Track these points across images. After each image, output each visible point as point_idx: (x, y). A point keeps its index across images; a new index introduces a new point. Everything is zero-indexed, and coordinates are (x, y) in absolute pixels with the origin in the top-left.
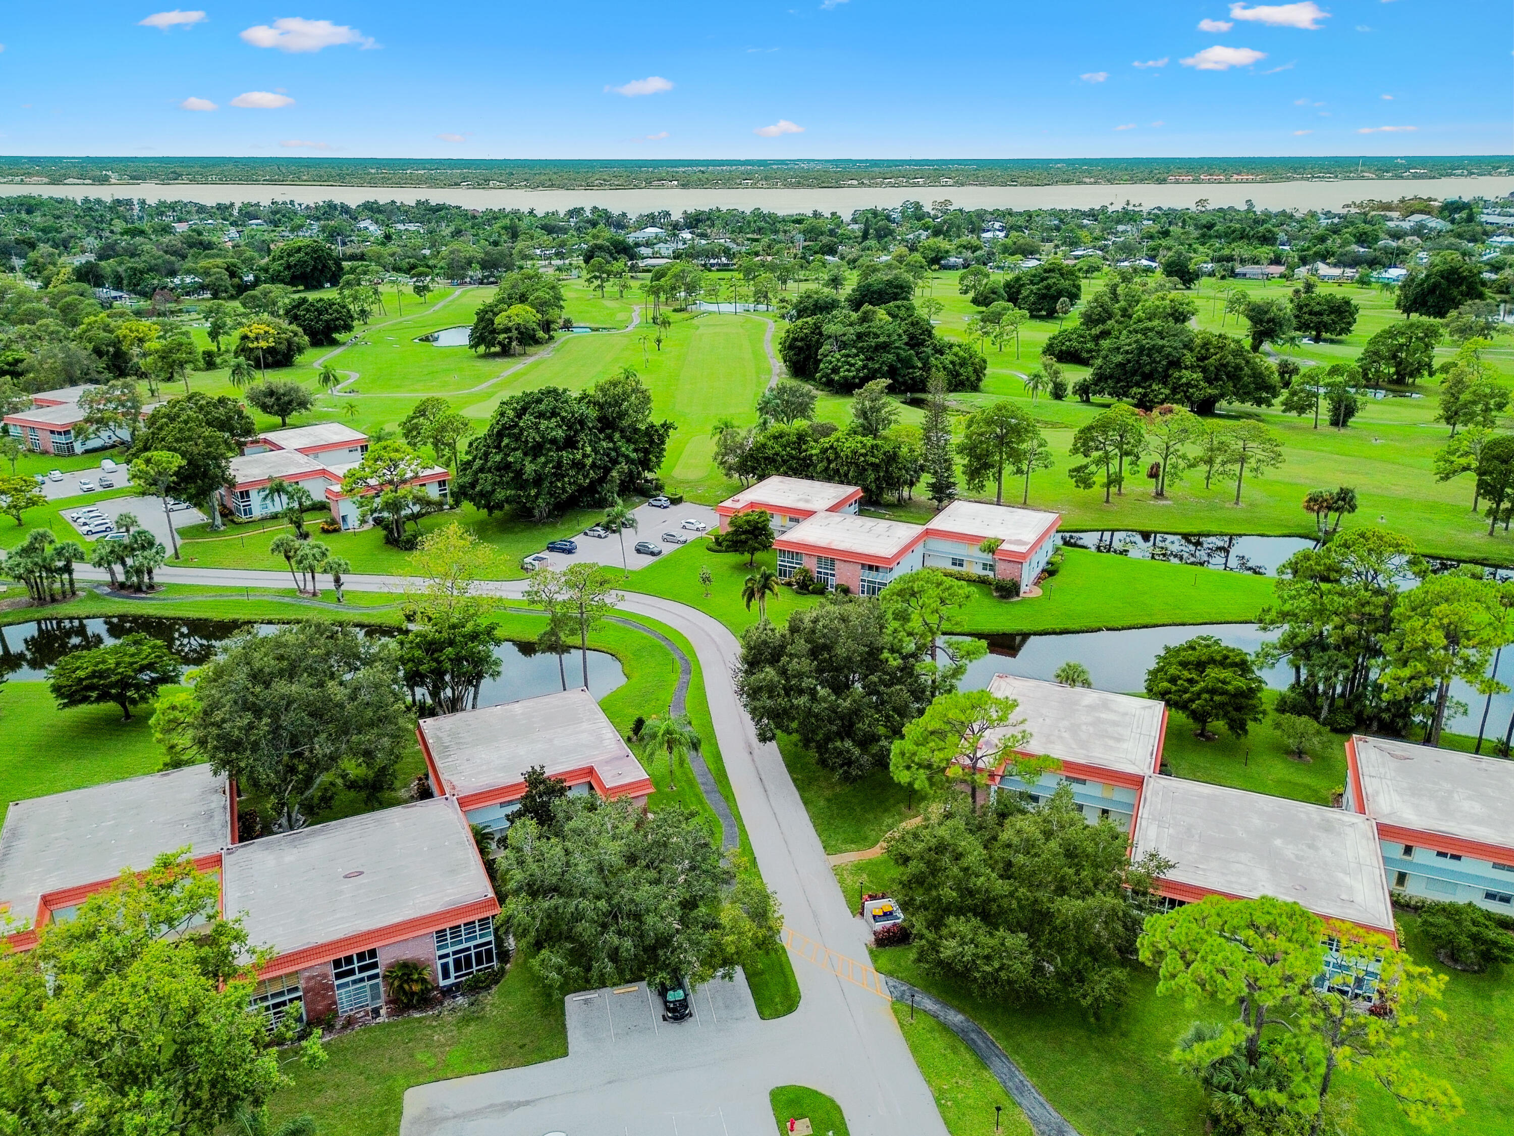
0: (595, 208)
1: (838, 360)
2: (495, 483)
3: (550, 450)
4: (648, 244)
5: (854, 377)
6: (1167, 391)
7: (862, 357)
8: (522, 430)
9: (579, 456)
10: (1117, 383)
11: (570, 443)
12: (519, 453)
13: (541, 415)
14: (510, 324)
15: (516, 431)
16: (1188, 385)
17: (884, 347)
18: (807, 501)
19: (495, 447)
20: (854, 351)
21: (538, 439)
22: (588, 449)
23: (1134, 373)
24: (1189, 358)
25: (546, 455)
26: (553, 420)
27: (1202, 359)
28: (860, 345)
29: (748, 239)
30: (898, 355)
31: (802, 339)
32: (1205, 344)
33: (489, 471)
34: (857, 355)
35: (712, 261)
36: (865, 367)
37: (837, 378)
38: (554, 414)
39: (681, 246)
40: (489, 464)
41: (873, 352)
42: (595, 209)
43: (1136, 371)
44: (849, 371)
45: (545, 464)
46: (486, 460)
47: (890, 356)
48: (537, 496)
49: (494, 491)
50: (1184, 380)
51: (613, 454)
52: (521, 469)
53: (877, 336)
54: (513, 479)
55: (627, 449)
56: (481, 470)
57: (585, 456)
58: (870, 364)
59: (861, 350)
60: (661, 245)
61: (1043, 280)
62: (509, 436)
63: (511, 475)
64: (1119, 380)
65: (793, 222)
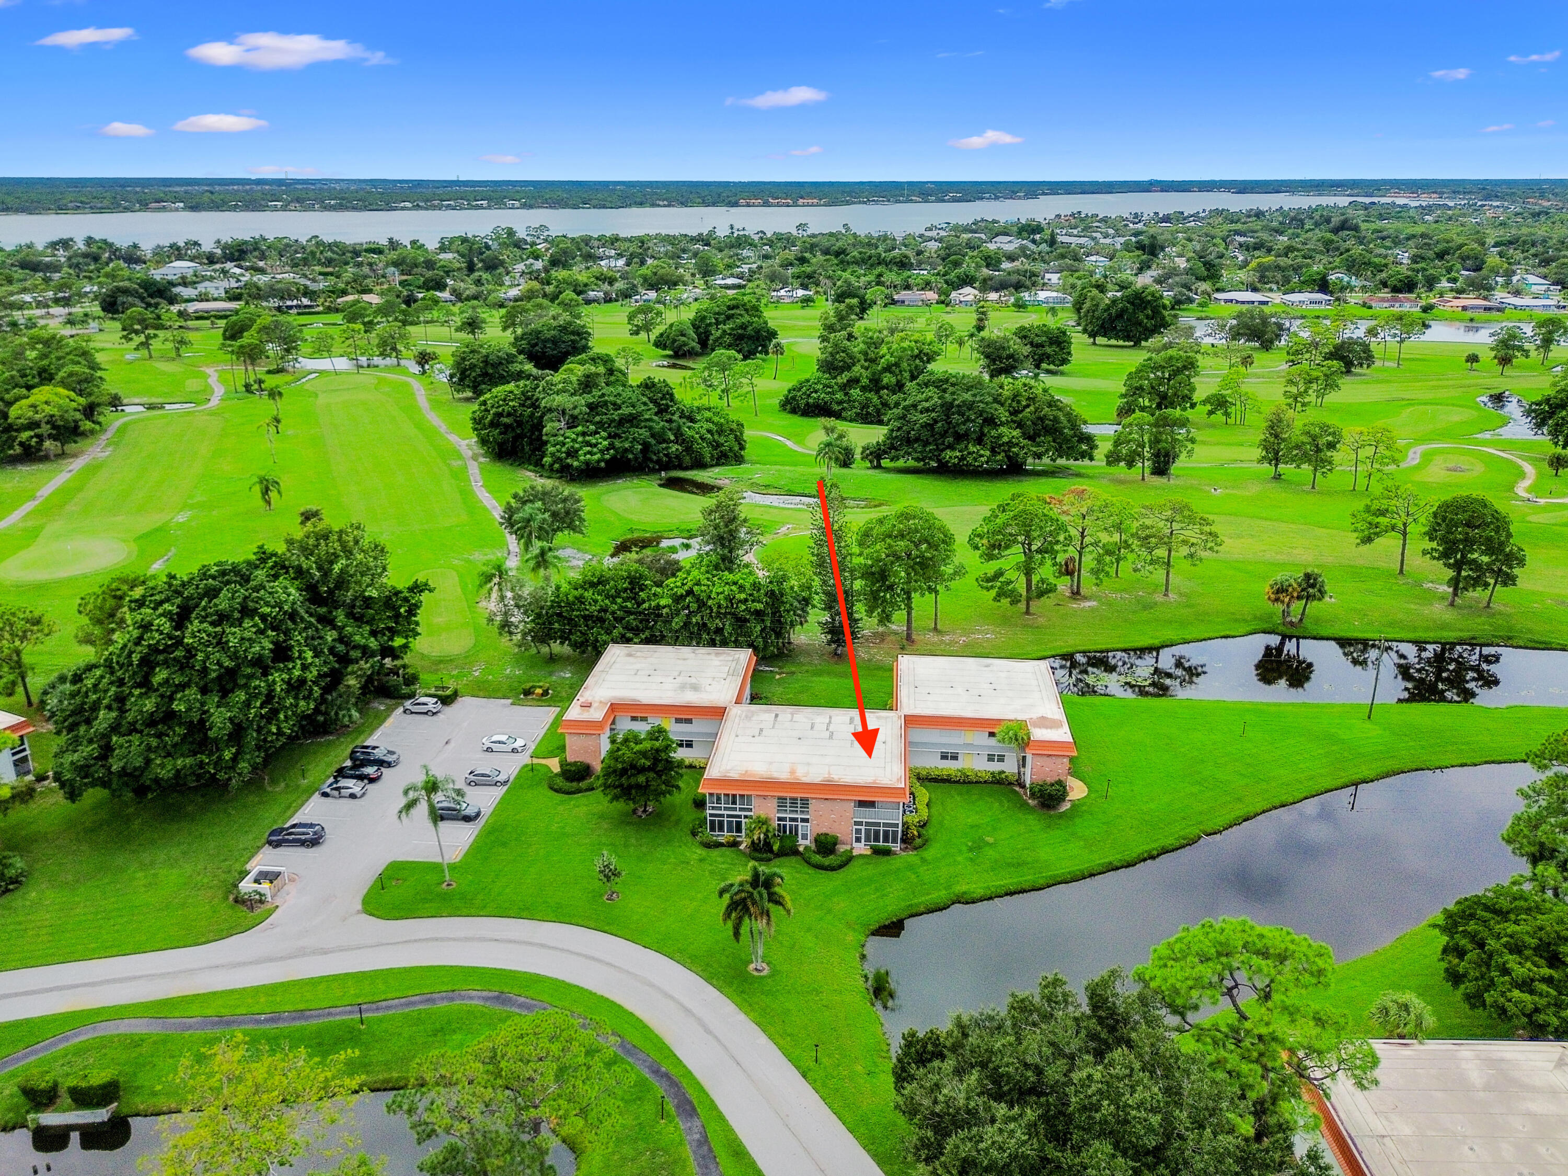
0: (90, 238)
1: (574, 440)
2: (149, 749)
3: (251, 677)
4: (184, 283)
5: (599, 461)
6: (988, 453)
7: (604, 434)
8: (190, 652)
9: (297, 673)
10: (924, 446)
11: (282, 653)
12: (192, 693)
13: (222, 618)
14: (37, 417)
15: (179, 653)
16: (1010, 444)
17: (632, 420)
18: (695, 688)
19: (139, 685)
20: (592, 427)
21: (227, 663)
22: (309, 654)
23: (944, 434)
24: (1003, 414)
25: (246, 686)
26: (247, 623)
27: (1015, 413)
28: (598, 419)
29: (320, 274)
30: (650, 428)
31: (509, 415)
32: (1015, 396)
33: (133, 729)
34: (596, 433)
35: (289, 303)
36: (612, 447)
37: (576, 464)
38: (247, 611)
39: (234, 284)
40: (130, 717)
41: (617, 427)
42: (89, 241)
43: (946, 432)
44: (590, 453)
45: (248, 704)
46: (122, 711)
47: (641, 431)
48: (235, 759)
49: (148, 762)
50: (1005, 439)
51: (341, 648)
52: (202, 722)
53: (617, 407)
54: (184, 738)
55: (361, 636)
56: (115, 728)
57: (305, 667)
58: (617, 443)
59: (600, 425)
60: (207, 284)
61: (729, 317)
62: (166, 664)
63: (178, 730)
64: (926, 443)
65: (367, 251)
